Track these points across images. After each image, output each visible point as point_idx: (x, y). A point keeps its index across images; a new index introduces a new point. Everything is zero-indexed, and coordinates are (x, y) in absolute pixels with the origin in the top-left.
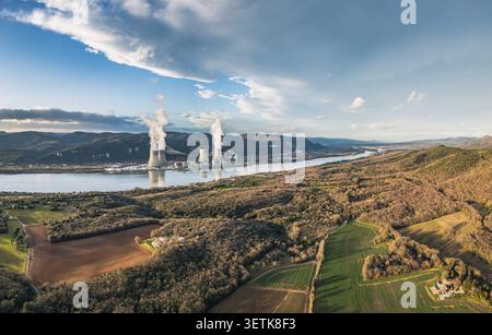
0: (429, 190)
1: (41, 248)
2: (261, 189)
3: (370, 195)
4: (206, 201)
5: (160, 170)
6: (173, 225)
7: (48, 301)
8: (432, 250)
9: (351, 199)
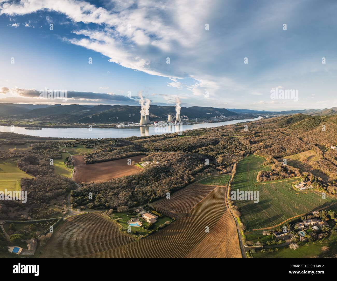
0: (294, 138)
1: (81, 167)
2: (201, 137)
3: (261, 141)
4: (171, 143)
5: (146, 126)
6: (153, 156)
7: (85, 190)
8: (296, 169)
9: (251, 143)
